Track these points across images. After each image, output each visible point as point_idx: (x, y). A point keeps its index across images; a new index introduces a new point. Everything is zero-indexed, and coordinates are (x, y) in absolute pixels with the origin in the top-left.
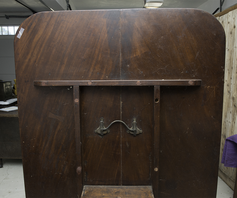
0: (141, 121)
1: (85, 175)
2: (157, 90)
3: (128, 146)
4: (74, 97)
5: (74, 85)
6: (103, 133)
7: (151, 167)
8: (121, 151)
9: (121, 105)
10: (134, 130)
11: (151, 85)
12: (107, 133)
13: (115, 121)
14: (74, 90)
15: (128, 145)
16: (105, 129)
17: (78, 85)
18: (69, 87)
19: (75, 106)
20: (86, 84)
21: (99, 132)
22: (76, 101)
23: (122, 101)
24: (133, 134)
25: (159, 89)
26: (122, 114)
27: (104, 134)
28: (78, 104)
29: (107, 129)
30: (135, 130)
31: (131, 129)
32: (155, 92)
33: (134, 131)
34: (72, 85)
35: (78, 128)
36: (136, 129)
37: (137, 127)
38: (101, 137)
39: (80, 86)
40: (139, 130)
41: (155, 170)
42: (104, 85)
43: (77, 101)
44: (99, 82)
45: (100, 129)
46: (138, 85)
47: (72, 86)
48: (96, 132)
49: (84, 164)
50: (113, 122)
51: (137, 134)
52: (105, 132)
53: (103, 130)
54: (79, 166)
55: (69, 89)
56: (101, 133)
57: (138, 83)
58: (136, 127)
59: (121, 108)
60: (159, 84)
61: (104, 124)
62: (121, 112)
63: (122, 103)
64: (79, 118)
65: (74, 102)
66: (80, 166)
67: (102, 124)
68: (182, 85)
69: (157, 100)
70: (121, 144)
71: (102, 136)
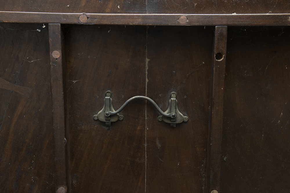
0: (185, 97)
2: (221, 34)
3: (160, 146)
4: (51, 48)
5: (51, 22)
6: (109, 120)
7: (203, 188)
8: (146, 157)
9: (147, 66)
10: (173, 116)
11: (210, 24)
12: (119, 120)
13: (134, 97)
14: (51, 32)
15: (159, 145)
16: (114, 112)
17: (57, 22)
18: (39, 25)
19: (53, 65)
20: (75, 21)
21: (102, 118)
22: (56, 56)
23: (148, 58)
24: (170, 122)
25: (225, 32)
26: (148, 83)
27: (112, 123)
28: (60, 61)
29: (118, 113)
31: (166, 113)
32: (216, 39)
33: (172, 117)
34: (45, 21)
35: (58, 110)
36: (176, 113)
37: (178, 110)
38: (106, 128)
39: (62, 25)
40: (181, 116)
41: (211, 192)
42: (112, 23)
43: (56, 54)
44: (103, 16)
45: (105, 112)
46: (182, 25)
47: (47, 24)
48: (96, 118)
49: (72, 182)
50: (131, 99)
51: (177, 122)
52: (114, 120)
53: (109, 115)
54: (62, 185)
55: (39, 31)
56: (105, 121)
57: (182, 19)
58: (176, 109)
59: (147, 72)
60: (225, 23)
61: (112, 103)
62: (147, 80)
63: (149, 62)
64: (61, 89)
65: (51, 56)
66: (63, 185)
67: (108, 102)
68: (275, 24)
69: (219, 56)
70: (145, 143)
71: (107, 126)
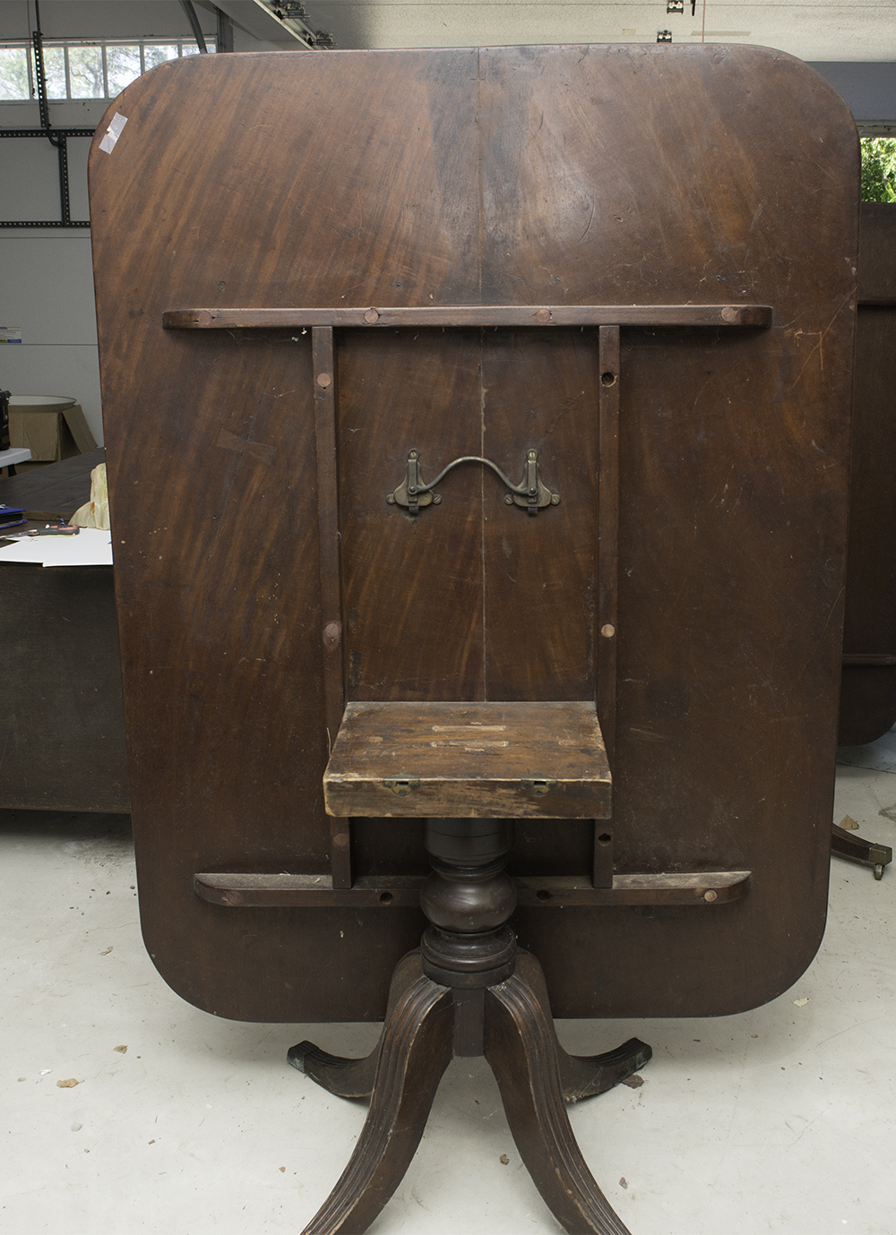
0: (553, 458)
1: (351, 665)
2: (609, 340)
3: (510, 553)
4: (315, 368)
5: (317, 323)
6: (416, 502)
7: (591, 631)
8: (484, 574)
9: (483, 401)
10: (531, 492)
11: (588, 322)
12: (432, 503)
13: (460, 460)
14: (315, 341)
15: (507, 550)
16: (424, 487)
17: (325, 323)
18: (296, 330)
19: (318, 399)
20: (359, 322)
21: (403, 500)
22: (324, 382)
23: (484, 388)
24: (527, 505)
25: (616, 337)
26: (485, 433)
27: (422, 508)
28: (330, 391)
29: (431, 488)
30: (533, 492)
31: (519, 488)
32: (601, 349)
33: (530, 495)
34: (306, 323)
35: (328, 482)
36: (537, 487)
37: (539, 482)
38: (410, 519)
39: (335, 329)
40: (547, 494)
41: (603, 631)
42: (422, 324)
43: (325, 380)
44: (405, 312)
45: (407, 486)
46: (542, 324)
47: (309, 329)
48: (391, 501)
49: (348, 624)
50: (455, 462)
51: (540, 505)
52: (425, 501)
53: (416, 492)
54: (332, 619)
55: (296, 340)
56: (407, 504)
57: (542, 315)
58: (537, 479)
59: (482, 413)
60: (614, 320)
61: (420, 470)
62: (484, 428)
63: (487, 394)
64: (332, 442)
65: (315, 384)
66: (334, 619)
67: (413, 470)
68: (699, 322)
69: (608, 376)
70: (481, 547)
71: (413, 514)
